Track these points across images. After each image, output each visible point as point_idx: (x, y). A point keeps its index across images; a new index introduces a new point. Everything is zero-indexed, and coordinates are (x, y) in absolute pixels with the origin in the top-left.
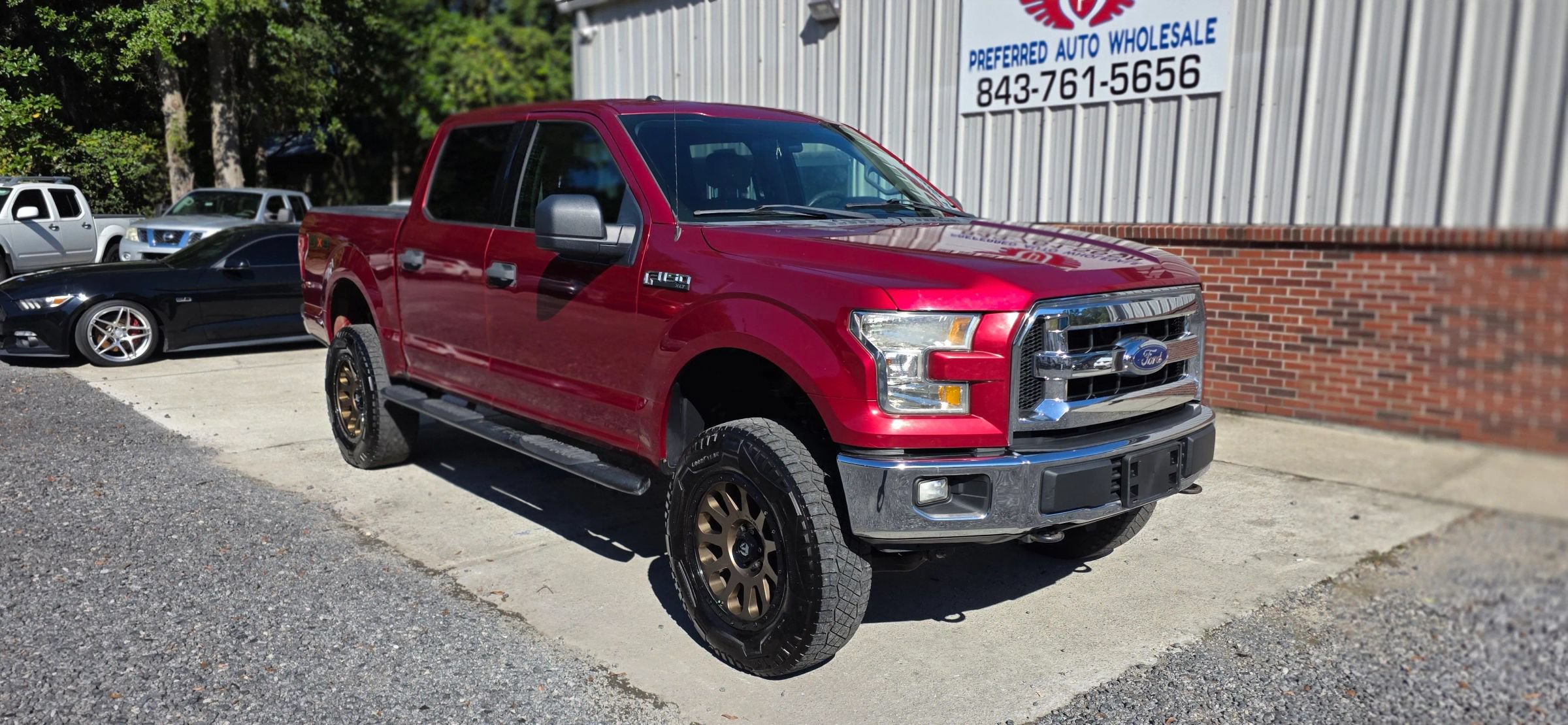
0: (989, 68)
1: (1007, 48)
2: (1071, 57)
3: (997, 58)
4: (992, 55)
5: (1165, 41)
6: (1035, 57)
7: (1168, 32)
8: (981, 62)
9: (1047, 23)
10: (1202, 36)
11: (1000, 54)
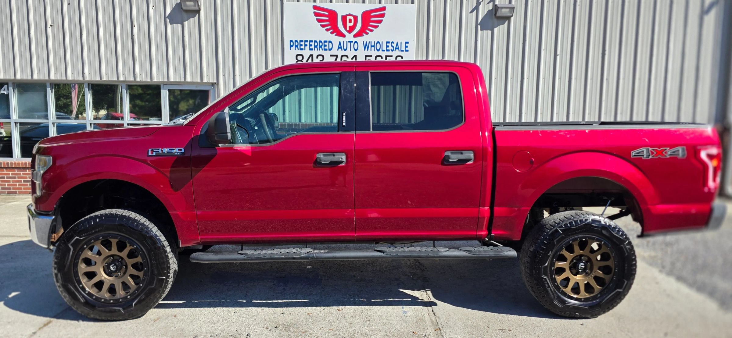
0: (302, 49)
1: (311, 41)
2: (345, 50)
3: (306, 45)
4: (303, 43)
5: (388, 48)
6: (327, 48)
7: (389, 45)
8: (296, 46)
9: (332, 33)
10: (403, 48)
11: (308, 43)
